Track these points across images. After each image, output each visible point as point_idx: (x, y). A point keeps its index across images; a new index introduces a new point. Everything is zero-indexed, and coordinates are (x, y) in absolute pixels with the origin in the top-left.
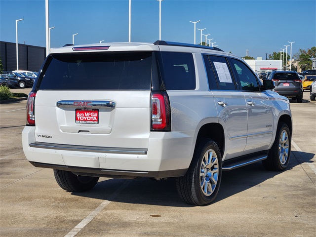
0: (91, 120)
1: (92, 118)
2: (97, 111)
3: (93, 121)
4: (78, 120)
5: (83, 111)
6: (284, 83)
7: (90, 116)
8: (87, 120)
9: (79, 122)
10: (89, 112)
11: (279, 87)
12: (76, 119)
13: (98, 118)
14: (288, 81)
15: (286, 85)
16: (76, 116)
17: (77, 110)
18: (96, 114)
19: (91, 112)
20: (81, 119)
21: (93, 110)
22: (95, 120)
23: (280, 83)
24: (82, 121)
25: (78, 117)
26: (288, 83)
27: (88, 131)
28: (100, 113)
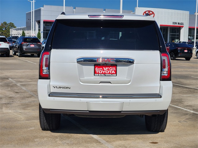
0: (109, 73)
1: (110, 71)
2: (115, 66)
3: (112, 74)
4: (96, 73)
5: (101, 66)
6: (31, 44)
7: (109, 70)
8: (105, 73)
9: (98, 75)
10: (107, 66)
11: (27, 47)
12: (95, 72)
13: (116, 72)
14: (34, 43)
15: (33, 46)
16: (95, 70)
17: (96, 66)
18: (114, 68)
19: (109, 67)
20: (99, 72)
21: (111, 65)
22: (113, 73)
23: (28, 45)
24: (101, 74)
25: (97, 71)
26: (34, 45)
27: (110, 82)
28: (118, 67)
